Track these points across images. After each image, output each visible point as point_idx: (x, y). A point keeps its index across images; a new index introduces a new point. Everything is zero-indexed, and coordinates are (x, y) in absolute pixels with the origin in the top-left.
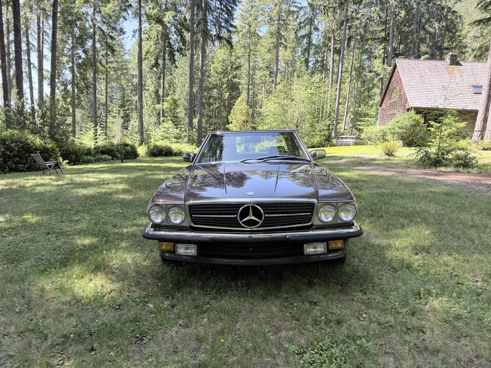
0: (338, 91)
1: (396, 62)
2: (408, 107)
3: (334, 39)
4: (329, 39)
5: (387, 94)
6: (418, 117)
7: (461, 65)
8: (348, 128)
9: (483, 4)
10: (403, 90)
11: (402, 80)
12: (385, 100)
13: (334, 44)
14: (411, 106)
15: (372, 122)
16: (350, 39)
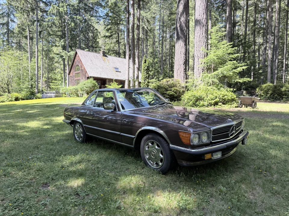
0: (36, 63)
1: (77, 51)
2: (87, 76)
3: (29, 30)
4: (24, 30)
5: (73, 68)
6: (95, 82)
7: (108, 57)
8: (44, 87)
9: (106, 28)
10: (83, 67)
11: (82, 61)
12: (72, 71)
13: (30, 34)
14: (89, 76)
15: (60, 83)
16: (40, 32)
